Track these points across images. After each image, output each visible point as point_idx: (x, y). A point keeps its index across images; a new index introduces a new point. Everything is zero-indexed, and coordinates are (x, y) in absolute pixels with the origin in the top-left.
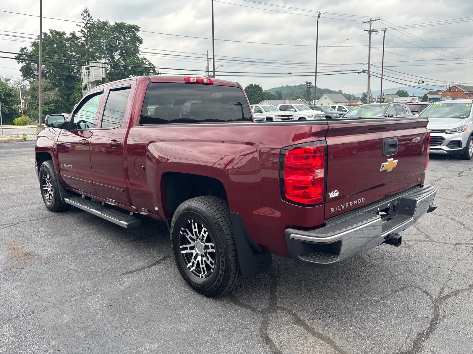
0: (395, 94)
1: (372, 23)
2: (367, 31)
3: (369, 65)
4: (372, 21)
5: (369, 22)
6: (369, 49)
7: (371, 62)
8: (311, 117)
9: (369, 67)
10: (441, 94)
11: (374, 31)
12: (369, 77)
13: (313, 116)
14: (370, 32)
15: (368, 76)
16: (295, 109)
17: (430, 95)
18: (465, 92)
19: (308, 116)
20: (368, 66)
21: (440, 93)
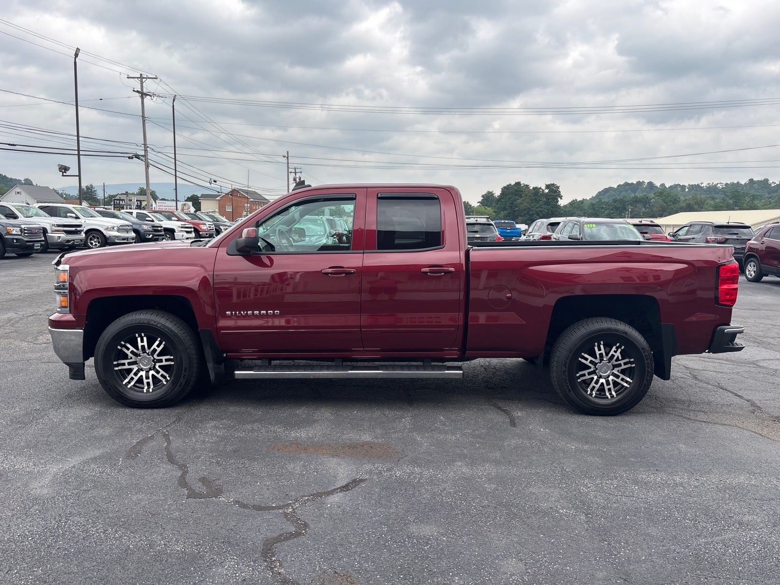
0: (136, 193)
1: (144, 81)
2: (138, 92)
3: (145, 147)
4: (143, 78)
5: (139, 78)
6: (143, 122)
7: (148, 142)
8: (112, 229)
9: (146, 151)
10: (219, 200)
11: (147, 95)
12: (147, 167)
13: (115, 228)
14: (143, 95)
15: (145, 164)
16: (76, 215)
17: (204, 201)
18: (249, 199)
19: (105, 227)
20: (143, 149)
21: (218, 198)
